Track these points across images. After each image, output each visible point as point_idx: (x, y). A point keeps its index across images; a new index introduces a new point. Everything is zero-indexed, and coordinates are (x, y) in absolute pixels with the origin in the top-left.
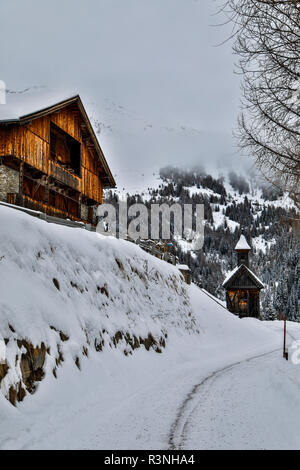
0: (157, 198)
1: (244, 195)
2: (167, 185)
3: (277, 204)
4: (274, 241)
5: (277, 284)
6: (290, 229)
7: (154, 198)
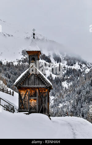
0: (20, 63)
1: (59, 63)
2: (25, 58)
3: (73, 67)
4: (71, 83)
5: (72, 102)
6: (79, 78)
7: (19, 64)
